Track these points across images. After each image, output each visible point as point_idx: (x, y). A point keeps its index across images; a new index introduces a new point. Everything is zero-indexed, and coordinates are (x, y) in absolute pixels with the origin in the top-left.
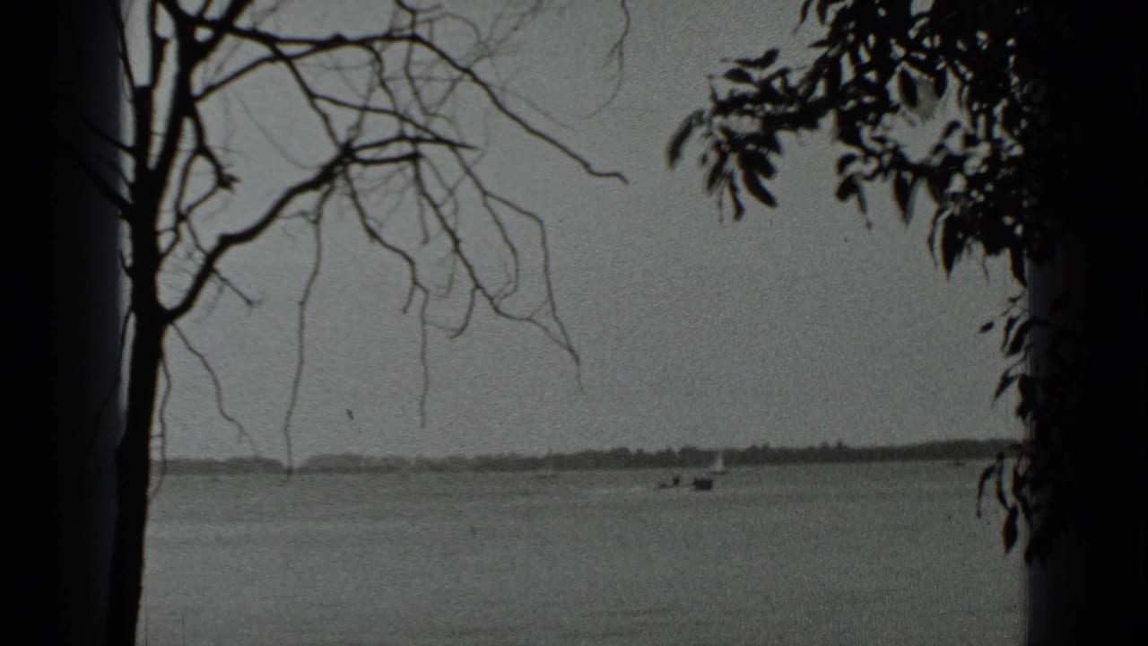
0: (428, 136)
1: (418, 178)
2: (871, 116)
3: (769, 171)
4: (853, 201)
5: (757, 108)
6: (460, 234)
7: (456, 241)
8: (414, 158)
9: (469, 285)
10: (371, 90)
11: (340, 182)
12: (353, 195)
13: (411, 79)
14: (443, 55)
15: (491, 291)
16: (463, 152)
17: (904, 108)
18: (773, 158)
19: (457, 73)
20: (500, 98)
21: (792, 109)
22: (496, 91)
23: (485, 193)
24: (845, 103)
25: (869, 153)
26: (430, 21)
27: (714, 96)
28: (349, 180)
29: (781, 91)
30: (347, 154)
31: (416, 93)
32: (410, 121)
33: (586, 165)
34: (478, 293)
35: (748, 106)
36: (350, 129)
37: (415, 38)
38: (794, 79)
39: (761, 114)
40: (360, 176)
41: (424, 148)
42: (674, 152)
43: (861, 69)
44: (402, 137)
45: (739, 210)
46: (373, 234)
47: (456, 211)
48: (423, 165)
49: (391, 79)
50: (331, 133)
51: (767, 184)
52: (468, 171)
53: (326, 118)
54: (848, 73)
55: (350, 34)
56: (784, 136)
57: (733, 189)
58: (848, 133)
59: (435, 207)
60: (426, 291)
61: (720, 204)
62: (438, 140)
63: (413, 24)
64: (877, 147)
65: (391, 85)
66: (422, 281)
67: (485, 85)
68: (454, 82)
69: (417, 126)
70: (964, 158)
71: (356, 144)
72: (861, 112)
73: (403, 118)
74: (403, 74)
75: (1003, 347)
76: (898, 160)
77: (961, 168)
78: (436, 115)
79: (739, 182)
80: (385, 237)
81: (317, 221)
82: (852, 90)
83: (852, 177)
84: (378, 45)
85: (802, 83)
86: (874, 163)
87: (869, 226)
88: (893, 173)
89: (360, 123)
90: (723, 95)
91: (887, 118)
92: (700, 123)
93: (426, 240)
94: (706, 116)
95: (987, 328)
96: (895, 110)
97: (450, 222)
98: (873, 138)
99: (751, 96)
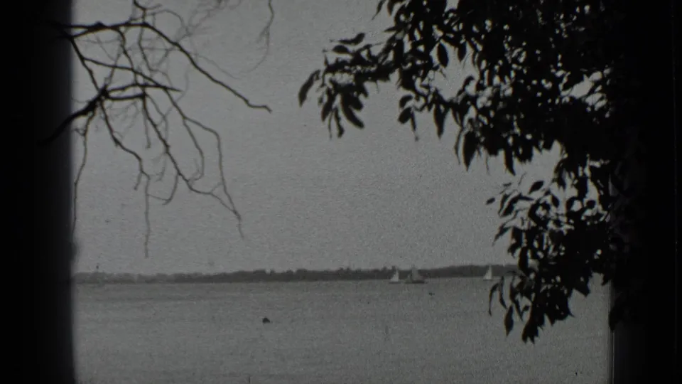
0: (151, 83)
1: (145, 107)
2: (422, 72)
3: (359, 106)
4: (409, 123)
5: (352, 68)
6: (169, 142)
7: (167, 146)
8: (143, 96)
9: (175, 172)
10: (119, 56)
11: (98, 110)
12: (106, 119)
13: (142, 49)
14: (160, 34)
15: (187, 177)
16: (172, 93)
17: (441, 67)
18: (361, 97)
19: (168, 45)
20: (195, 60)
21: (373, 69)
22: (193, 57)
23: (184, 117)
24: (406, 64)
25: (418, 95)
26: (154, 14)
27: (326, 62)
28: (103, 109)
29: (366, 58)
30: (104, 93)
31: (145, 58)
32: (142, 74)
33: (246, 101)
34: (180, 178)
35: (347, 67)
36: (106, 79)
37: (145, 25)
39: (355, 72)
40: (110, 107)
41: (149, 91)
42: (303, 96)
43: (415, 44)
44: (135, 84)
45: (341, 131)
46: (117, 142)
47: (166, 129)
48: (148, 101)
49: (130, 49)
50: (94, 82)
51: (358, 114)
52: (175, 104)
53: (91, 72)
54: (407, 47)
55: (107, 22)
56: (368, 85)
57: (338, 119)
58: (407, 83)
59: (155, 126)
60: (148, 177)
61: (330, 127)
62: (157, 86)
63: (143, 17)
64: (425, 91)
65: (129, 53)
66: (145, 170)
67: (187, 54)
68: (168, 51)
69: (145, 77)
70: (476, 97)
71: (110, 87)
72: (415, 70)
73: (136, 73)
74: (137, 46)
75: (499, 212)
76: (438, 99)
77: (474, 103)
78: (156, 71)
79: (341, 114)
80: (124, 144)
81: (85, 134)
82: (410, 57)
83: (409, 109)
84: (122, 29)
85: (380, 54)
86: (422, 101)
87: (417, 139)
88: (434, 107)
89: (111, 75)
90: (332, 61)
91: (431, 73)
92: (318, 78)
93: (149, 146)
94: (321, 74)
95: (491, 201)
96: (436, 69)
97: (164, 136)
98: (422, 86)
99: (349, 61)
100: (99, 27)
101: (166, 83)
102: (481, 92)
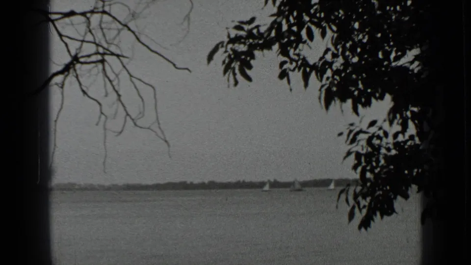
0: (108, 52)
1: (104, 69)
2: (294, 45)
3: (250, 67)
4: (285, 79)
5: (247, 41)
6: (120, 93)
7: (119, 96)
8: (102, 61)
9: (124, 114)
10: (86, 34)
11: (71, 71)
12: (77, 77)
13: (102, 29)
14: (114, 18)
15: (133, 117)
16: (121, 58)
17: (309, 41)
18: (252, 62)
19: (120, 27)
20: (139, 37)
21: (261, 42)
22: (137, 34)
23: (131, 76)
24: (284, 39)
25: (292, 60)
26: (110, 5)
27: (229, 36)
28: (75, 70)
29: (256, 34)
30: (76, 59)
31: (104, 35)
32: (102, 46)
33: (174, 65)
34: (128, 118)
35: (243, 40)
36: (77, 49)
37: (104, 12)
38: (263, 29)
39: (248, 43)
40: (80, 69)
41: (107, 57)
42: (210, 58)
43: (290, 26)
44: (97, 53)
45: (236, 83)
46: (84, 92)
47: (118, 84)
48: (106, 65)
49: (94, 29)
50: (69, 51)
51: (248, 72)
52: (124, 67)
53: (66, 45)
54: (285, 27)
55: (78, 11)
57: (234, 74)
58: (284, 52)
59: (110, 81)
60: (106, 116)
61: (228, 80)
62: (112, 54)
63: (103, 6)
64: (296, 58)
65: (93, 31)
66: (104, 112)
67: (133, 32)
68: (119, 31)
69: (104, 48)
70: (332, 63)
71: (79, 55)
72: (290, 43)
73: (98, 45)
74: (99, 27)
75: (346, 142)
76: (305, 63)
77: (331, 67)
78: (111, 44)
79: (237, 71)
80: (90, 94)
81: (62, 87)
82: (286, 34)
83: (285, 70)
84: (88, 15)
85: (266, 31)
86: (294, 64)
87: (291, 90)
88: (302, 68)
89: (81, 47)
90: (233, 36)
91: (301, 46)
92: (222, 46)
93: (106, 95)
94: (225, 44)
95: (340, 134)
96: (305, 42)
97: (116, 88)
98: (294, 54)
99: (244, 36)
100: (72, 13)
101: (118, 52)
102: (335, 59)
